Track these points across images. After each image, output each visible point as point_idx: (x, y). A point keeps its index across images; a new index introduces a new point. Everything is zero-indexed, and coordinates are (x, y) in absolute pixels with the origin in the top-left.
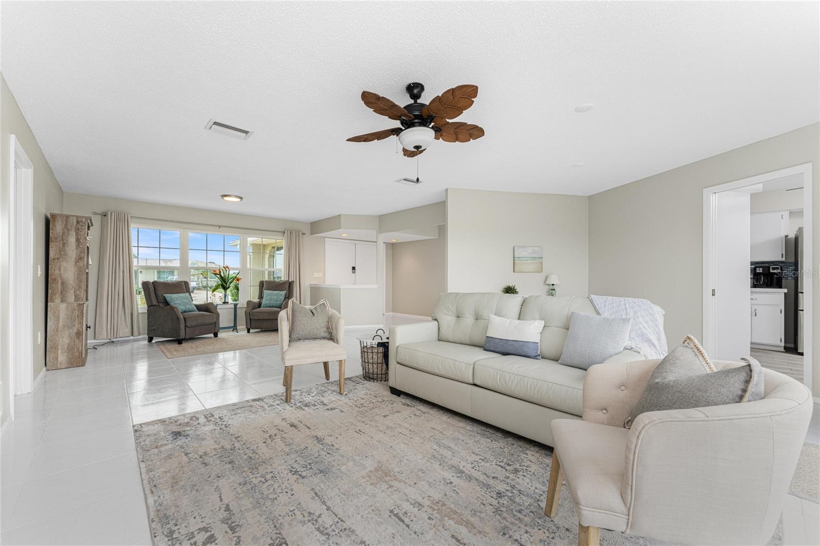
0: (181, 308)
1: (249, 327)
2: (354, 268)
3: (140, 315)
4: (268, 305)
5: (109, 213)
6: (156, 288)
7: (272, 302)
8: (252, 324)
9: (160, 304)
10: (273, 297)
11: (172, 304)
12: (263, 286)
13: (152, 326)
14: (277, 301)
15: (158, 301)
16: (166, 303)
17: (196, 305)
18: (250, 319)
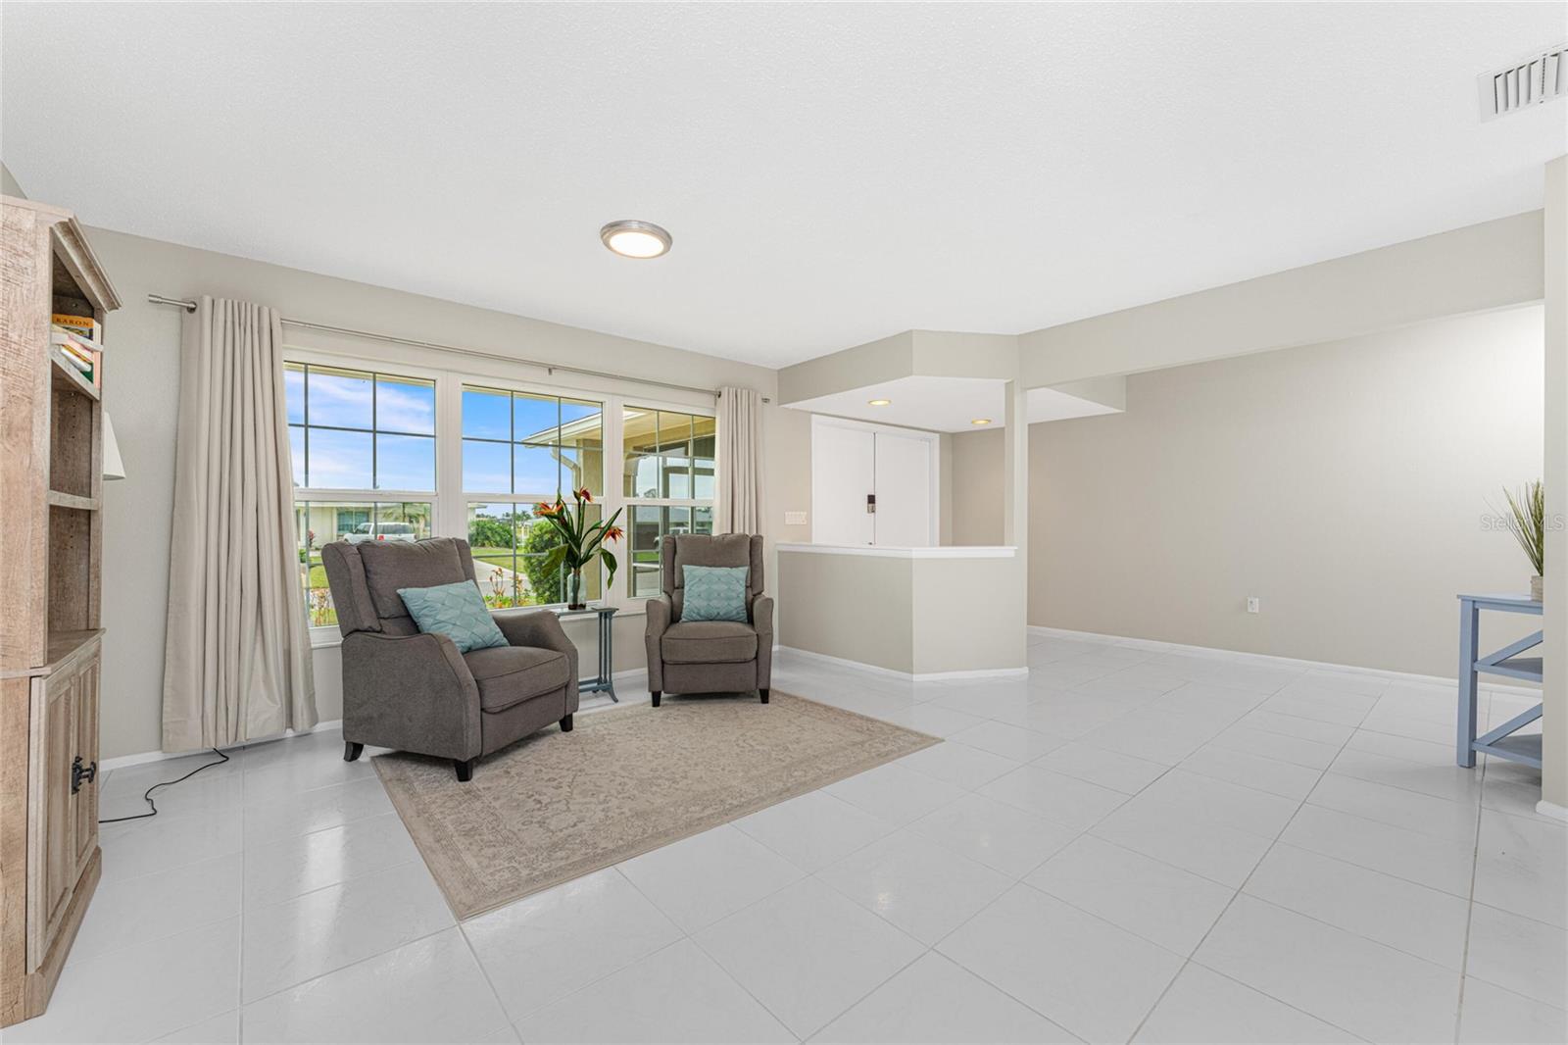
0: (460, 636)
1: (658, 687)
2: (871, 499)
3: (316, 656)
4: (702, 612)
5: (207, 300)
6: (373, 567)
7: (714, 603)
8: (669, 677)
9: (388, 625)
10: (715, 587)
11: (426, 623)
12: (675, 552)
13: (360, 706)
14: (729, 599)
15: (377, 611)
16: (410, 622)
17: (501, 623)
18: (663, 662)
